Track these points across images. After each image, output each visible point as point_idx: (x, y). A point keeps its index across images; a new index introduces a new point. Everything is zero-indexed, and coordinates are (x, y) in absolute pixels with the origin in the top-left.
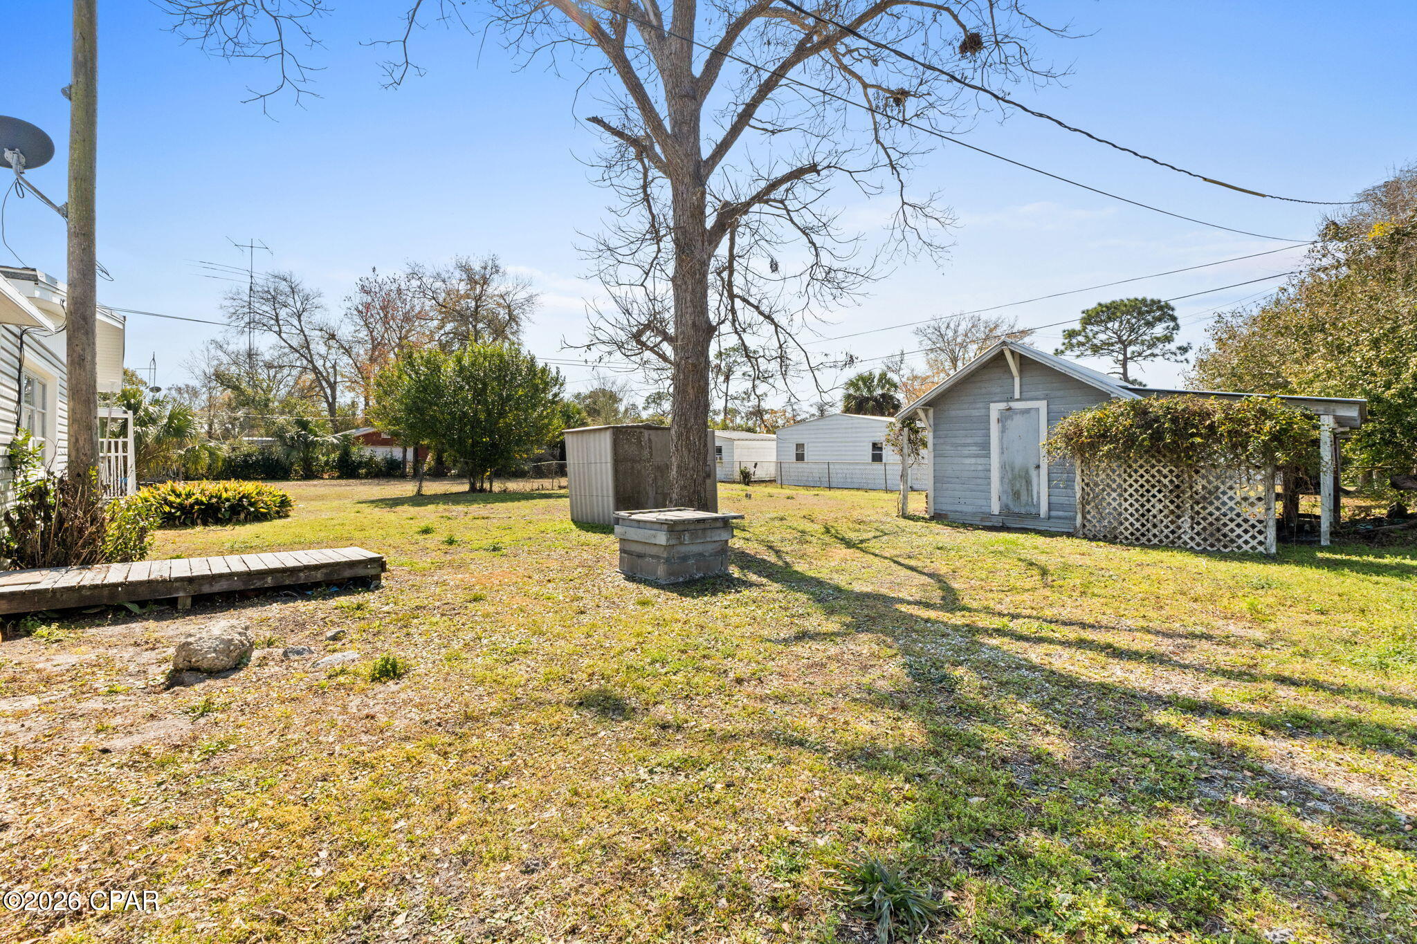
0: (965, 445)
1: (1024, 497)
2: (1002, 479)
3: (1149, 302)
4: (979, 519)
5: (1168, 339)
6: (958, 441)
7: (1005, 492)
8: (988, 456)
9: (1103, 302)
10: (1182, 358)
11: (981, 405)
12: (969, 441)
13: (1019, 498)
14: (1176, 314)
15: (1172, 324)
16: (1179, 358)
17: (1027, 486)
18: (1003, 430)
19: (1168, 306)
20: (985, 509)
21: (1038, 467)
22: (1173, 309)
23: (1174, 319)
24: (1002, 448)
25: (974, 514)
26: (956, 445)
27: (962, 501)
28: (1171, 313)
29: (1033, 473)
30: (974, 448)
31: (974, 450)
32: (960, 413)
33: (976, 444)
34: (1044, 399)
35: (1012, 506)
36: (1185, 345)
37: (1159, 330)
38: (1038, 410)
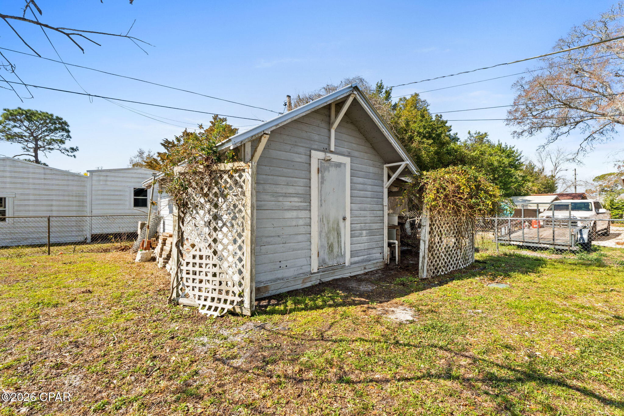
0: (286, 195)
1: (336, 250)
2: (320, 232)
3: (55, 117)
4: (300, 282)
5: (62, 142)
6: (279, 189)
7: (322, 246)
8: (309, 209)
9: (22, 107)
10: (72, 154)
11: (302, 150)
12: (291, 190)
13: (332, 251)
14: (70, 129)
15: (65, 134)
16: (70, 154)
17: (338, 236)
18: (322, 182)
19: (66, 123)
20: (306, 269)
21: (344, 219)
22: (68, 126)
23: (68, 131)
24: (321, 200)
25: (295, 278)
26: (276, 195)
27: (283, 264)
28: (67, 128)
29: (341, 224)
30: (296, 199)
31: (295, 201)
32: (283, 155)
33: (297, 195)
34: (348, 156)
35: (327, 260)
36: (75, 148)
37: (58, 135)
38: (345, 164)
